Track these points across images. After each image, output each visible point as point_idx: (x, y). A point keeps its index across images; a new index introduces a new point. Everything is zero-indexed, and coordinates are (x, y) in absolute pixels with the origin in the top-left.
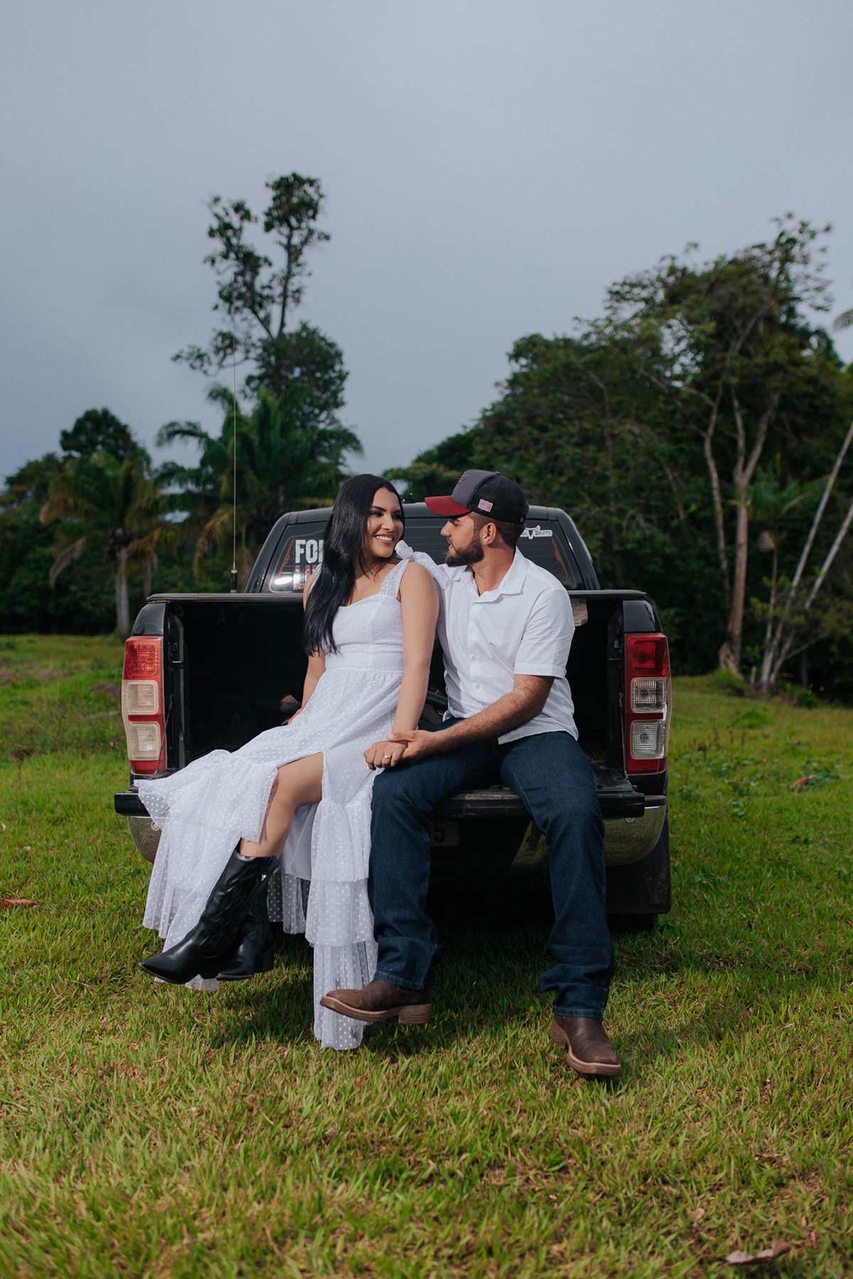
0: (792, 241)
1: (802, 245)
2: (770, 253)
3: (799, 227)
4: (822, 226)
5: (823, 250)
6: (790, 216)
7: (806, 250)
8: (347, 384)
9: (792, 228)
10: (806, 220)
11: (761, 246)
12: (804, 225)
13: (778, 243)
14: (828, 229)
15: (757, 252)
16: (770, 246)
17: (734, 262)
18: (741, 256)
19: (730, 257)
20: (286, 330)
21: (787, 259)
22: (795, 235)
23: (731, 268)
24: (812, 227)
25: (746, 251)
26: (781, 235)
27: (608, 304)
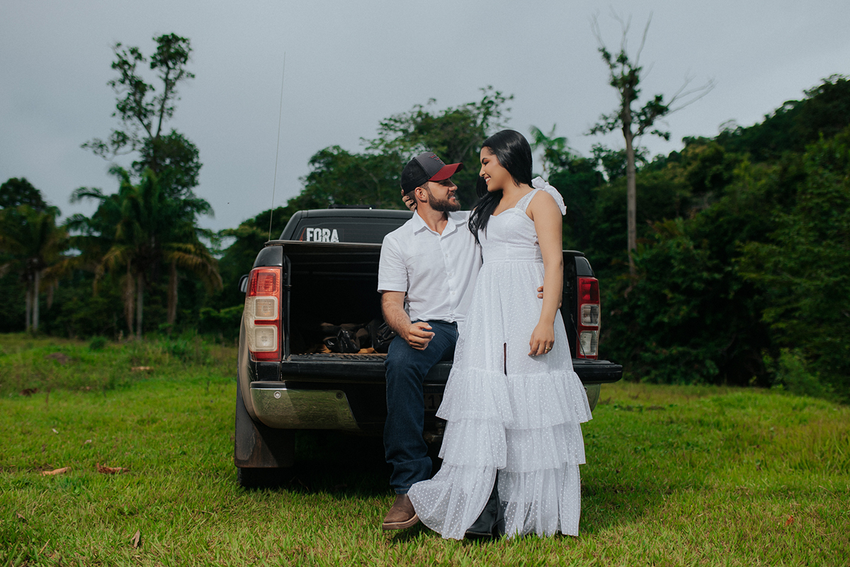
0: (491, 102)
1: (497, 105)
2: (478, 108)
3: (495, 95)
4: (509, 96)
5: (509, 110)
6: (490, 87)
7: (499, 109)
8: (201, 171)
9: (491, 94)
10: (499, 91)
11: (473, 104)
12: (498, 94)
13: (483, 104)
14: (512, 98)
15: (470, 108)
16: (478, 105)
17: (457, 112)
18: (461, 109)
19: (454, 109)
20: (162, 134)
21: (487, 114)
22: (493, 99)
23: (455, 115)
24: (503, 95)
25: (464, 106)
26: (485, 98)
27: (380, 131)
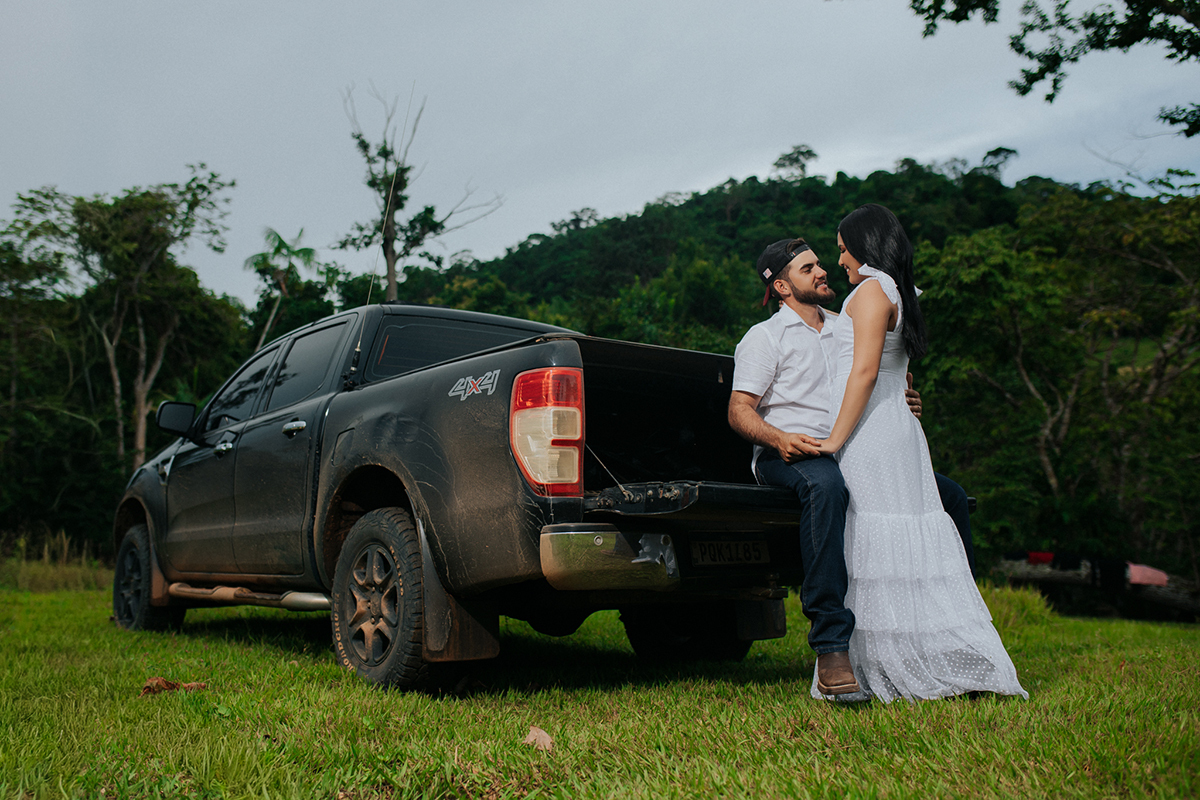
0: (202, 188)
1: (209, 193)
2: (181, 194)
3: (210, 177)
4: (228, 181)
5: (227, 201)
6: (203, 166)
7: (211, 198)
9: (203, 176)
10: (216, 172)
11: (174, 186)
12: (213, 176)
13: (189, 188)
14: (233, 184)
15: (166, 190)
16: (182, 188)
17: (147, 194)
18: (153, 191)
19: (144, 190)
21: (193, 205)
22: (205, 183)
23: (144, 200)
24: (220, 179)
25: (159, 187)
26: (193, 180)
27: (17, 209)
